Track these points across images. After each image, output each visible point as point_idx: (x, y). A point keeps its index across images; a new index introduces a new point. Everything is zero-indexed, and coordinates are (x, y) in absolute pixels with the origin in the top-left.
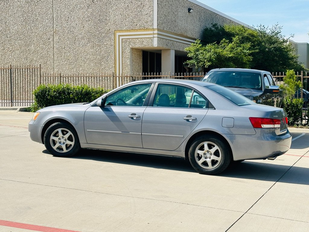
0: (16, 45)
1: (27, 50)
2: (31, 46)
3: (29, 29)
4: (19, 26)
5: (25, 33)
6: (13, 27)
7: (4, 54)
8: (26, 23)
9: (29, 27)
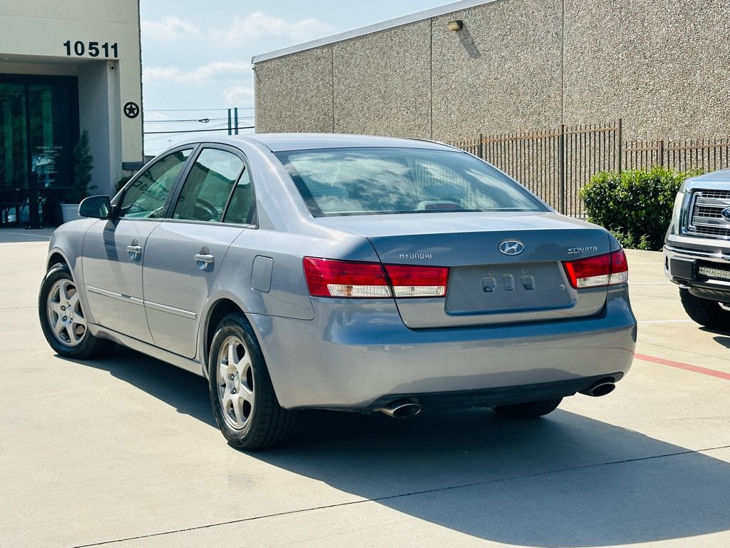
0: (662, 74)
1: (685, 85)
2: (695, 76)
3: (690, 31)
4: (671, 26)
5: (682, 43)
6: (657, 29)
7: (637, 101)
8: (686, 14)
9: (692, 24)
